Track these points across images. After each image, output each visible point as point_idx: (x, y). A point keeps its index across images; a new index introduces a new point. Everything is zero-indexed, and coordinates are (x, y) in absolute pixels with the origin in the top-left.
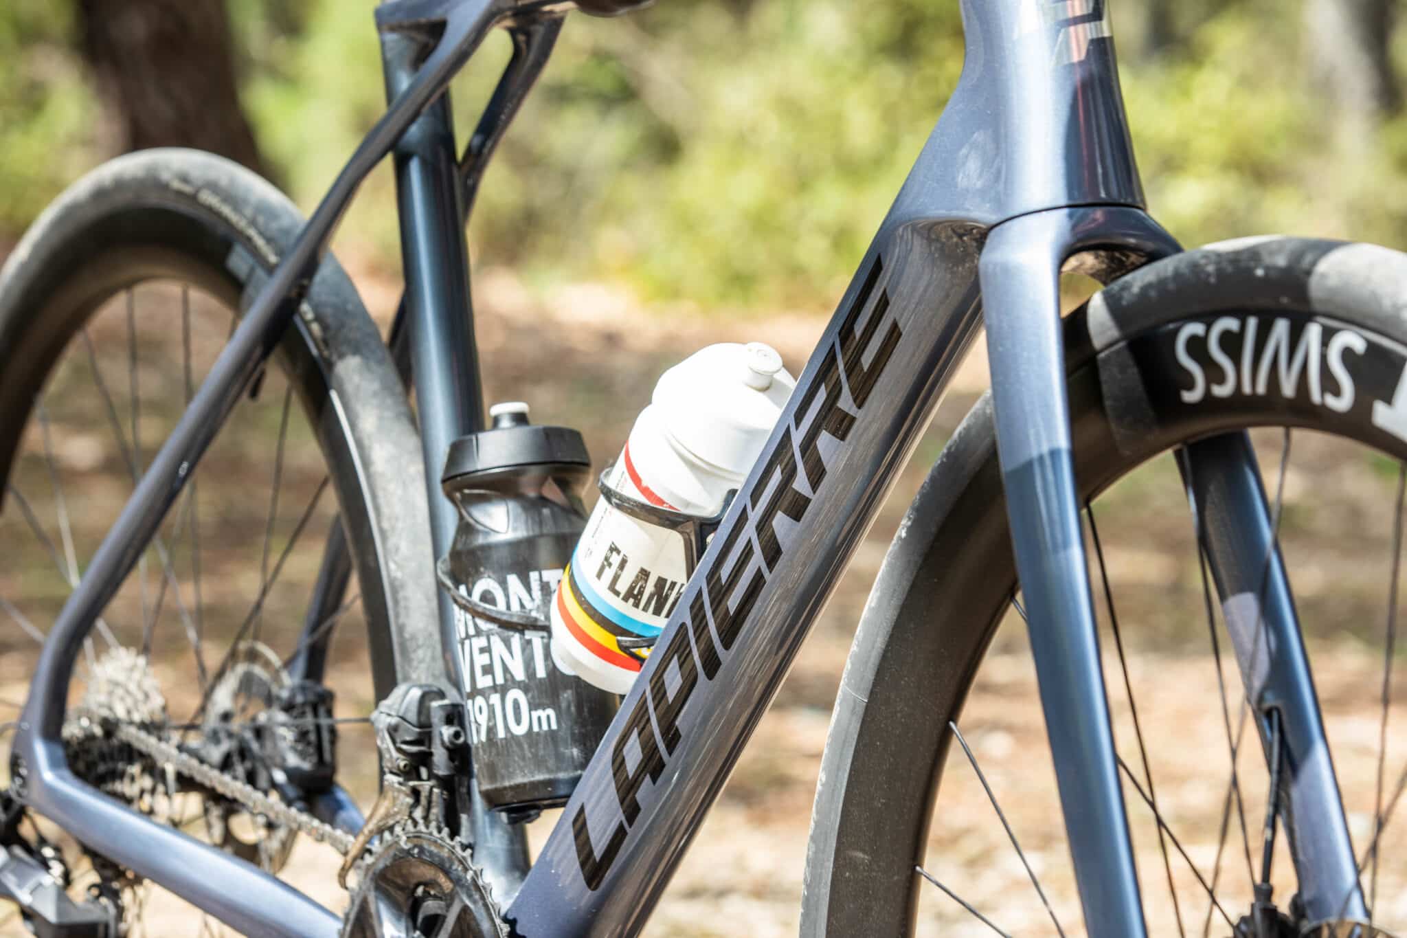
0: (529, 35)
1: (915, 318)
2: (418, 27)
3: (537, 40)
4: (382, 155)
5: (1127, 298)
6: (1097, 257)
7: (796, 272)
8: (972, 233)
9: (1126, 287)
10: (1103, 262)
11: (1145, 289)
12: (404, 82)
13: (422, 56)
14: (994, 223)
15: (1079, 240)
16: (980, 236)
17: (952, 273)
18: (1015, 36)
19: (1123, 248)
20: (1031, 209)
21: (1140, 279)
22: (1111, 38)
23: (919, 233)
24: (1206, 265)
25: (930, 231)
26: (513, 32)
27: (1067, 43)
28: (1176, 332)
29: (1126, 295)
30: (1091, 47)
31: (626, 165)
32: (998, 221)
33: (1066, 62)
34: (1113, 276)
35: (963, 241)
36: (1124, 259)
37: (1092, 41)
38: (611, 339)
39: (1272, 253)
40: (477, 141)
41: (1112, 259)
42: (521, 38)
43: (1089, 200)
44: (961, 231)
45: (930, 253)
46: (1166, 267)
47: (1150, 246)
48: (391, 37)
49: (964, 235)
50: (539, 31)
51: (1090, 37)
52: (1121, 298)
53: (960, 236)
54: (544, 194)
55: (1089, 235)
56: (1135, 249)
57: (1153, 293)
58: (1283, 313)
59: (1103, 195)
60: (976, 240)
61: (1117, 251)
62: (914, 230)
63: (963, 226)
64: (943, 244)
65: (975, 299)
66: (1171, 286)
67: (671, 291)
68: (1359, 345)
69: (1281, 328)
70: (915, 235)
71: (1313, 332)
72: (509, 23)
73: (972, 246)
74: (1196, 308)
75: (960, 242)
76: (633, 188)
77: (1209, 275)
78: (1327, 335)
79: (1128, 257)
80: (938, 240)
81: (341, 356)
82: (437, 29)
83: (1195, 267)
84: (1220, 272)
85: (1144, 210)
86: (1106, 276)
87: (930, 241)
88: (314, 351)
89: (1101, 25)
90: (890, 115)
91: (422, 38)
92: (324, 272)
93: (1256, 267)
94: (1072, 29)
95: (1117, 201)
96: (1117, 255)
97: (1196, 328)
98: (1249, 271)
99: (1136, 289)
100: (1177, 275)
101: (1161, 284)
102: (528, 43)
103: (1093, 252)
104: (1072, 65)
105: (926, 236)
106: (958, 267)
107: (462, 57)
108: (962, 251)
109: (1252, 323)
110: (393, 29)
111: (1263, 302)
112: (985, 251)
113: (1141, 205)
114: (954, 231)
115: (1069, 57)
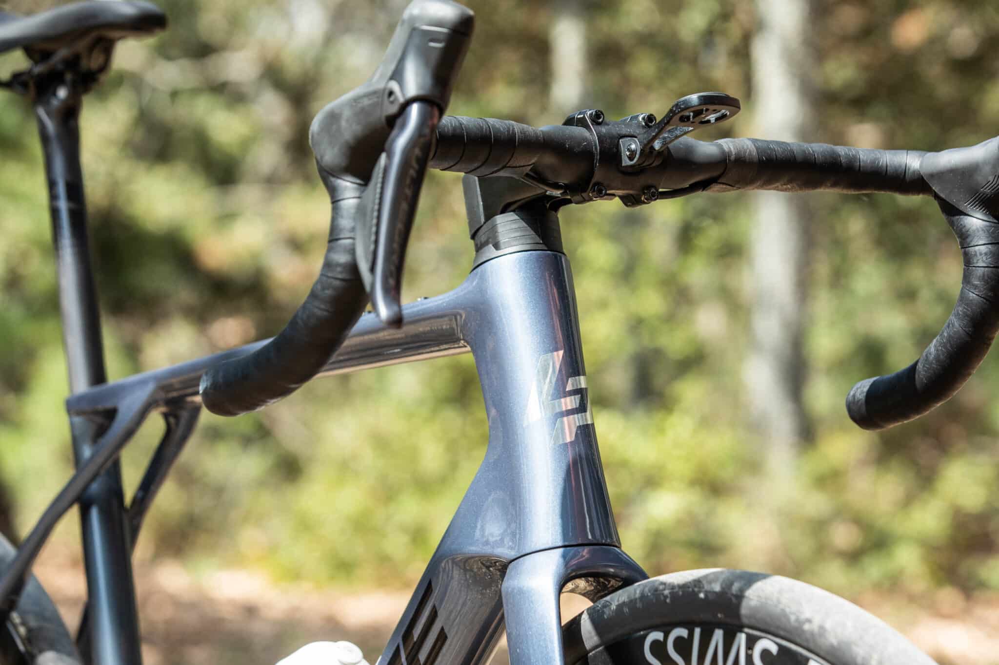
0: (177, 417)
1: (460, 617)
2: (96, 413)
3: (183, 422)
4: (70, 505)
5: (607, 613)
6: (587, 581)
7: (384, 560)
8: (496, 565)
9: (607, 605)
10: (592, 584)
11: (620, 607)
12: (87, 452)
13: (100, 432)
14: (512, 558)
15: (573, 571)
16: (503, 568)
17: (482, 594)
18: (525, 424)
19: (606, 576)
20: (538, 549)
21: (617, 599)
22: (593, 424)
23: (457, 565)
24: (664, 589)
25: (466, 563)
26: (166, 416)
27: (563, 429)
28: (644, 637)
29: (606, 610)
30: (579, 432)
31: (261, 484)
32: (515, 557)
33: (561, 442)
34: (599, 595)
35: (490, 571)
36: (607, 583)
37: (579, 427)
38: (251, 611)
39: (710, 582)
40: (140, 495)
41: (598, 583)
42: (172, 420)
43: (580, 542)
44: (488, 564)
45: (466, 580)
46: (636, 589)
47: (624, 573)
48: (77, 420)
49: (491, 567)
50: (184, 415)
51: (578, 425)
52: (603, 612)
53: (488, 567)
54: (202, 504)
55: (579, 567)
56: (614, 576)
57: (626, 610)
58: (719, 625)
59: (590, 537)
60: (499, 570)
61: (602, 578)
62: (454, 562)
63: (488, 560)
64: (475, 574)
65: (499, 611)
66: (639, 605)
67: (294, 575)
68: (774, 649)
69: (718, 635)
70: (454, 566)
71: (742, 638)
72: (163, 409)
73: (497, 574)
74: (658, 621)
75: (487, 571)
76: (266, 500)
77: (666, 597)
78: (751, 642)
79: (609, 582)
80: (471, 570)
81: (41, 651)
82: (111, 414)
83: (656, 591)
84: (673, 595)
85: (619, 547)
86: (593, 596)
87: (465, 570)
88: (21, 647)
89: (585, 416)
90: (452, 447)
91: (99, 420)
92: (29, 588)
93: (700, 592)
94: (565, 419)
95: (600, 542)
96: (602, 580)
97: (658, 635)
98: (696, 594)
99: (613, 607)
100: (643, 596)
101: (632, 603)
102: (177, 424)
103: (583, 579)
104: (566, 444)
105: (463, 567)
106: (486, 590)
107: (129, 434)
108: (490, 578)
109: (697, 631)
110: (79, 413)
111: (705, 616)
112: (505, 579)
113: (617, 544)
114: (482, 563)
115: (564, 438)
